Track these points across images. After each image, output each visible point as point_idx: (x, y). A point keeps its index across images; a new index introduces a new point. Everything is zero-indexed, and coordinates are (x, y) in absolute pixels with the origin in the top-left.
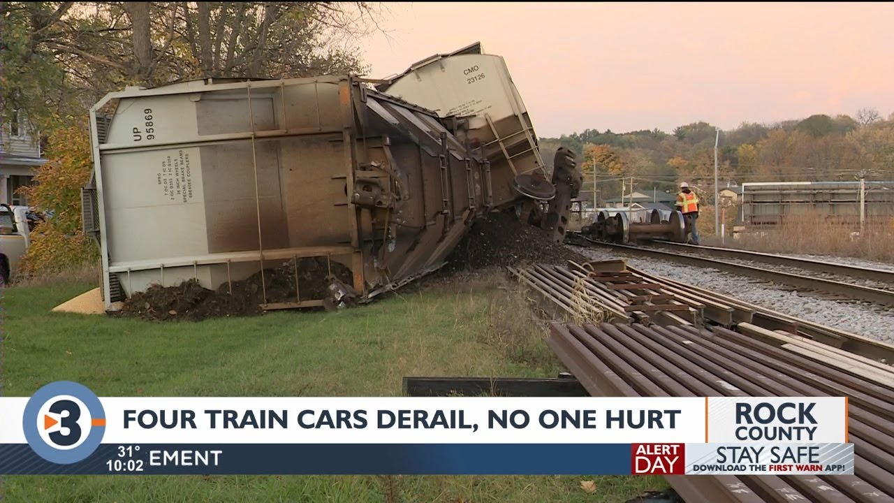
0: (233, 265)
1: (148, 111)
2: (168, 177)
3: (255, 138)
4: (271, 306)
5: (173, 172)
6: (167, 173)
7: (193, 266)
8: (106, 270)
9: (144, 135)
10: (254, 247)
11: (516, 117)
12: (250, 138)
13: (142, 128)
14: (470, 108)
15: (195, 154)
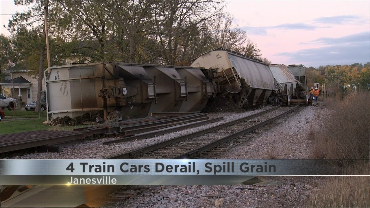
0: (76, 112)
1: (58, 72)
2: (62, 89)
3: (81, 79)
4: (85, 123)
5: (64, 88)
6: (62, 88)
7: (66, 112)
8: (48, 113)
9: (57, 78)
10: (80, 108)
11: (230, 69)
12: (80, 79)
13: (57, 76)
14: (218, 66)
15: (68, 83)
